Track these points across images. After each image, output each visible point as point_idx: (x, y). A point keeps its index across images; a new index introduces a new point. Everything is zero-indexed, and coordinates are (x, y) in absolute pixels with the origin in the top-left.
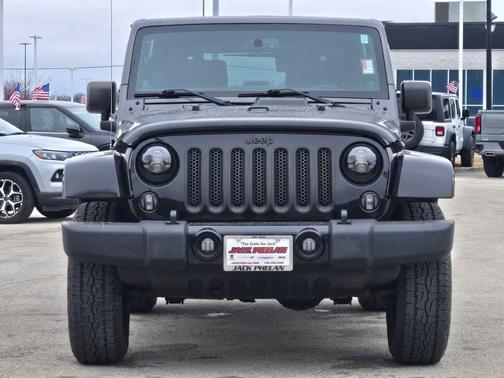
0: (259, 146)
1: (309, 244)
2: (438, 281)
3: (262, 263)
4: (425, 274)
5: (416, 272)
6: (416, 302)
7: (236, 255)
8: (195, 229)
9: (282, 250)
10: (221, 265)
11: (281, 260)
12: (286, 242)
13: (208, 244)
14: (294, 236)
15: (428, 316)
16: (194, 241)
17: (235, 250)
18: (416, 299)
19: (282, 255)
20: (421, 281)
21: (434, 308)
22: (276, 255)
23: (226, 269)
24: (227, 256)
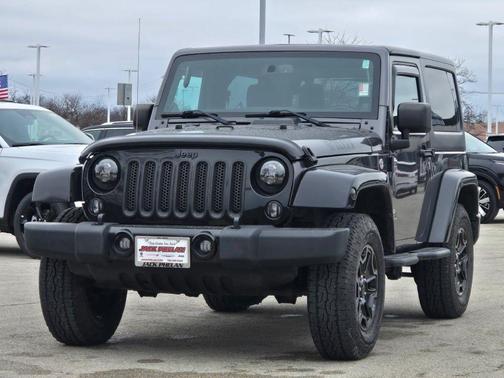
0: (186, 159)
1: (206, 246)
2: (337, 284)
3: (165, 261)
4: (325, 277)
5: (318, 275)
6: (317, 302)
7: (144, 252)
8: (116, 229)
9: (181, 250)
10: (133, 261)
11: (181, 258)
12: (184, 243)
13: (125, 243)
14: (191, 237)
15: (328, 315)
16: (113, 240)
17: (144, 248)
18: (317, 299)
19: (181, 254)
20: (321, 282)
21: (333, 308)
22: (176, 254)
23: (137, 264)
24: (138, 253)
